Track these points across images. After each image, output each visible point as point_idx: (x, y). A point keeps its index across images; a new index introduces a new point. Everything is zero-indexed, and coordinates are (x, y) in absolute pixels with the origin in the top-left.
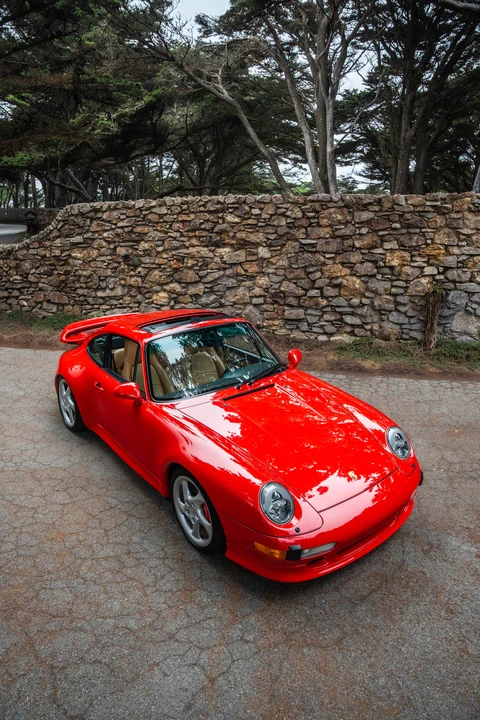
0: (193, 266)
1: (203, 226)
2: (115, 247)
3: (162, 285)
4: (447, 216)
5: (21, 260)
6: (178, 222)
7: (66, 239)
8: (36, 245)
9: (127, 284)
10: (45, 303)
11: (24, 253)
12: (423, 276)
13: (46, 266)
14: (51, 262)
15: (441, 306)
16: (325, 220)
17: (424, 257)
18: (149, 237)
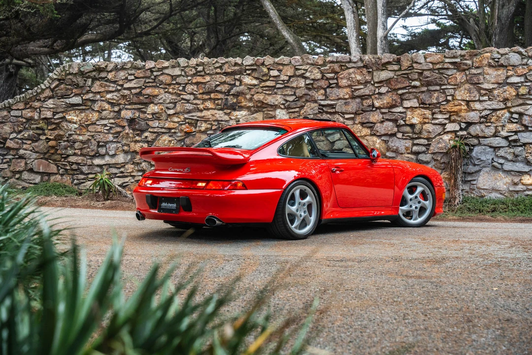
0: (207, 129)
1: (219, 88)
2: (120, 110)
4: (468, 73)
6: (192, 84)
7: (61, 100)
8: (21, 106)
9: (131, 151)
10: (25, 172)
11: (3, 115)
12: (445, 133)
13: (32, 130)
14: (38, 126)
15: (465, 163)
16: (344, 81)
17: (445, 114)
18: (160, 100)
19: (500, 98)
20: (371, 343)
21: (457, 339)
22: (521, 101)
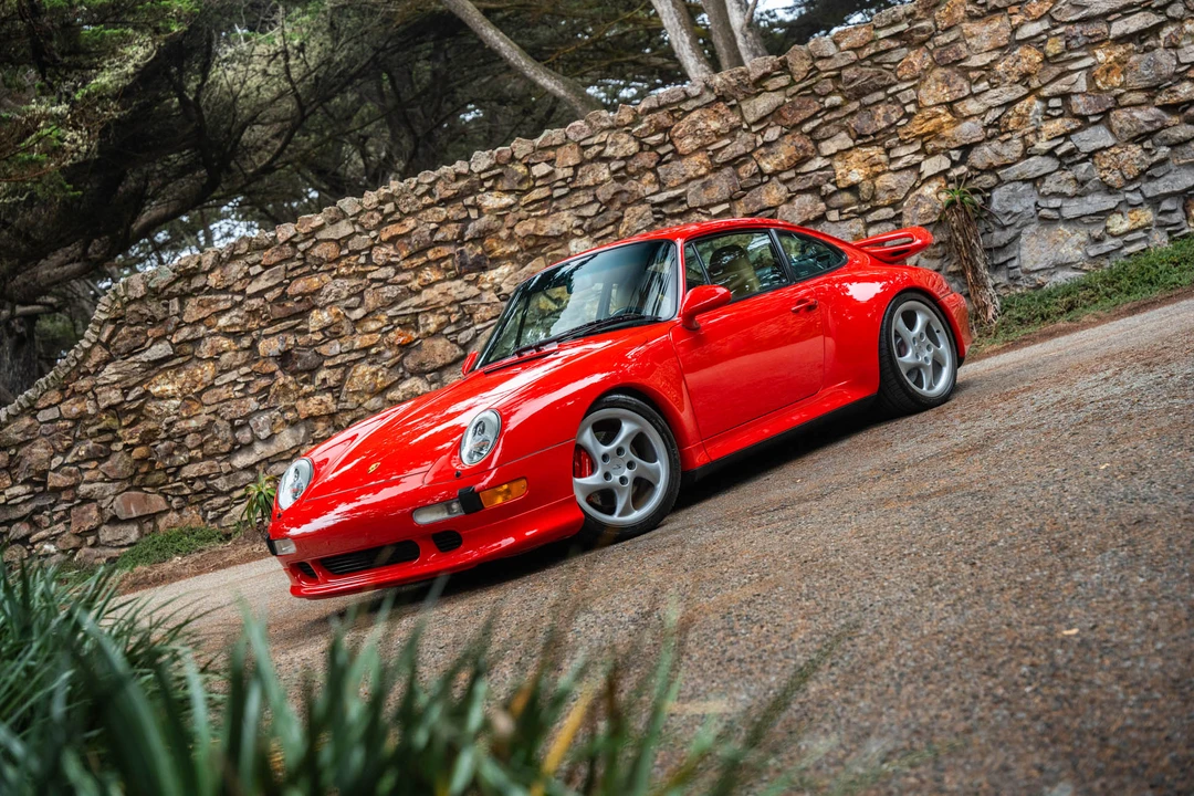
0: (441, 326)
1: (439, 236)
2: (254, 343)
3: (380, 392)
4: (931, 46)
5: (20, 445)
6: (381, 244)
7: (129, 360)
8: (54, 397)
9: (302, 418)
10: (104, 527)
11: (24, 427)
12: (923, 182)
13: (91, 438)
14: (101, 426)
15: (981, 229)
16: (687, 141)
17: (912, 143)
18: (327, 296)
19: (1013, 77)
20: (874, 655)
21: (1044, 592)
22: (1056, 70)
